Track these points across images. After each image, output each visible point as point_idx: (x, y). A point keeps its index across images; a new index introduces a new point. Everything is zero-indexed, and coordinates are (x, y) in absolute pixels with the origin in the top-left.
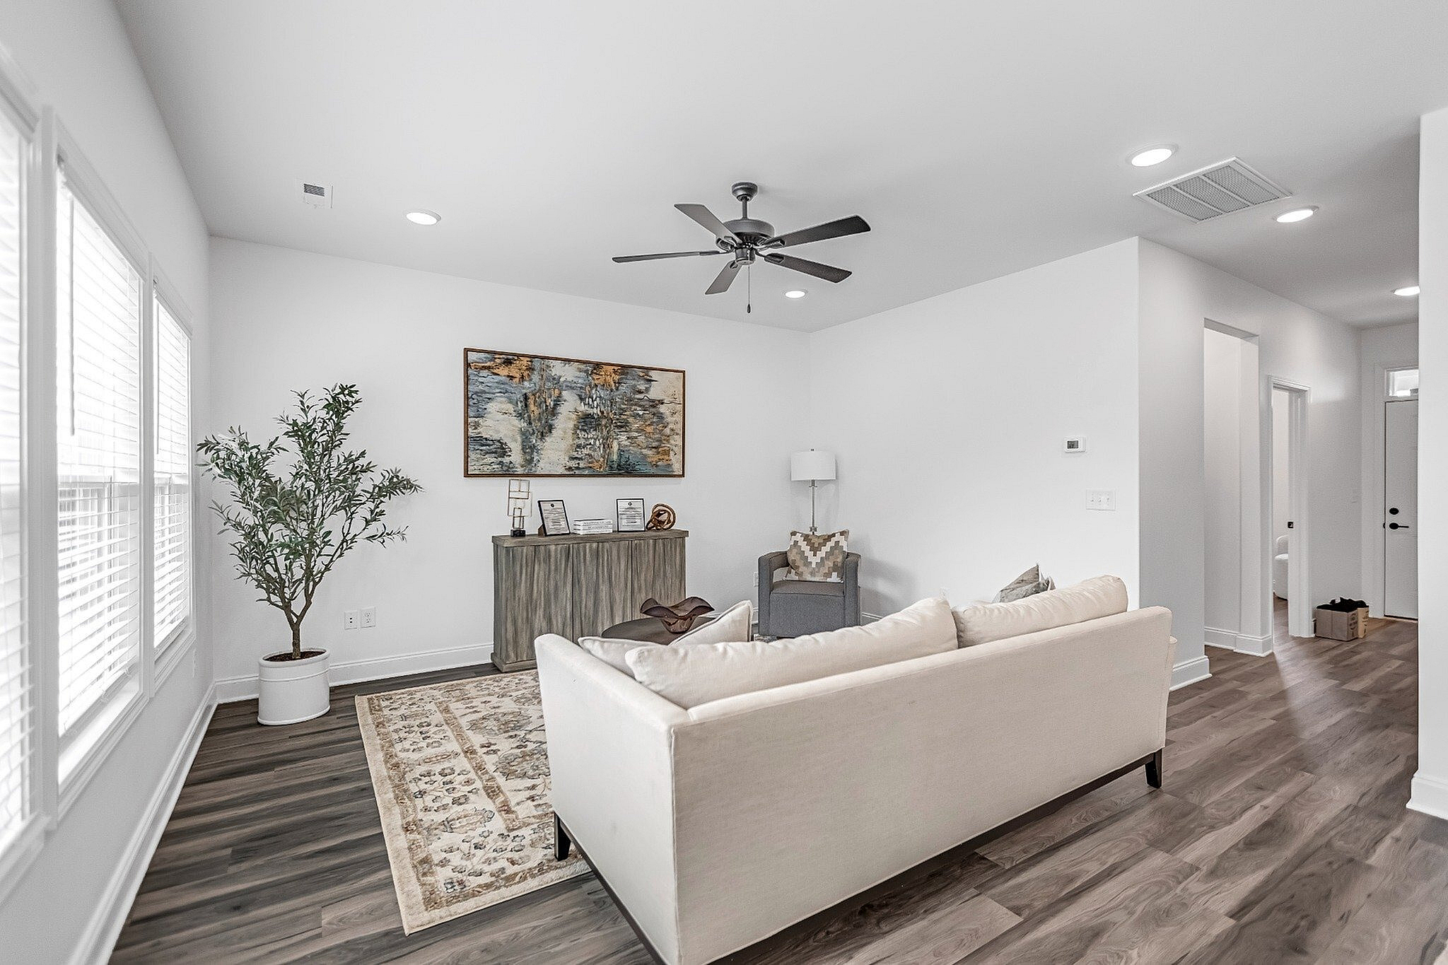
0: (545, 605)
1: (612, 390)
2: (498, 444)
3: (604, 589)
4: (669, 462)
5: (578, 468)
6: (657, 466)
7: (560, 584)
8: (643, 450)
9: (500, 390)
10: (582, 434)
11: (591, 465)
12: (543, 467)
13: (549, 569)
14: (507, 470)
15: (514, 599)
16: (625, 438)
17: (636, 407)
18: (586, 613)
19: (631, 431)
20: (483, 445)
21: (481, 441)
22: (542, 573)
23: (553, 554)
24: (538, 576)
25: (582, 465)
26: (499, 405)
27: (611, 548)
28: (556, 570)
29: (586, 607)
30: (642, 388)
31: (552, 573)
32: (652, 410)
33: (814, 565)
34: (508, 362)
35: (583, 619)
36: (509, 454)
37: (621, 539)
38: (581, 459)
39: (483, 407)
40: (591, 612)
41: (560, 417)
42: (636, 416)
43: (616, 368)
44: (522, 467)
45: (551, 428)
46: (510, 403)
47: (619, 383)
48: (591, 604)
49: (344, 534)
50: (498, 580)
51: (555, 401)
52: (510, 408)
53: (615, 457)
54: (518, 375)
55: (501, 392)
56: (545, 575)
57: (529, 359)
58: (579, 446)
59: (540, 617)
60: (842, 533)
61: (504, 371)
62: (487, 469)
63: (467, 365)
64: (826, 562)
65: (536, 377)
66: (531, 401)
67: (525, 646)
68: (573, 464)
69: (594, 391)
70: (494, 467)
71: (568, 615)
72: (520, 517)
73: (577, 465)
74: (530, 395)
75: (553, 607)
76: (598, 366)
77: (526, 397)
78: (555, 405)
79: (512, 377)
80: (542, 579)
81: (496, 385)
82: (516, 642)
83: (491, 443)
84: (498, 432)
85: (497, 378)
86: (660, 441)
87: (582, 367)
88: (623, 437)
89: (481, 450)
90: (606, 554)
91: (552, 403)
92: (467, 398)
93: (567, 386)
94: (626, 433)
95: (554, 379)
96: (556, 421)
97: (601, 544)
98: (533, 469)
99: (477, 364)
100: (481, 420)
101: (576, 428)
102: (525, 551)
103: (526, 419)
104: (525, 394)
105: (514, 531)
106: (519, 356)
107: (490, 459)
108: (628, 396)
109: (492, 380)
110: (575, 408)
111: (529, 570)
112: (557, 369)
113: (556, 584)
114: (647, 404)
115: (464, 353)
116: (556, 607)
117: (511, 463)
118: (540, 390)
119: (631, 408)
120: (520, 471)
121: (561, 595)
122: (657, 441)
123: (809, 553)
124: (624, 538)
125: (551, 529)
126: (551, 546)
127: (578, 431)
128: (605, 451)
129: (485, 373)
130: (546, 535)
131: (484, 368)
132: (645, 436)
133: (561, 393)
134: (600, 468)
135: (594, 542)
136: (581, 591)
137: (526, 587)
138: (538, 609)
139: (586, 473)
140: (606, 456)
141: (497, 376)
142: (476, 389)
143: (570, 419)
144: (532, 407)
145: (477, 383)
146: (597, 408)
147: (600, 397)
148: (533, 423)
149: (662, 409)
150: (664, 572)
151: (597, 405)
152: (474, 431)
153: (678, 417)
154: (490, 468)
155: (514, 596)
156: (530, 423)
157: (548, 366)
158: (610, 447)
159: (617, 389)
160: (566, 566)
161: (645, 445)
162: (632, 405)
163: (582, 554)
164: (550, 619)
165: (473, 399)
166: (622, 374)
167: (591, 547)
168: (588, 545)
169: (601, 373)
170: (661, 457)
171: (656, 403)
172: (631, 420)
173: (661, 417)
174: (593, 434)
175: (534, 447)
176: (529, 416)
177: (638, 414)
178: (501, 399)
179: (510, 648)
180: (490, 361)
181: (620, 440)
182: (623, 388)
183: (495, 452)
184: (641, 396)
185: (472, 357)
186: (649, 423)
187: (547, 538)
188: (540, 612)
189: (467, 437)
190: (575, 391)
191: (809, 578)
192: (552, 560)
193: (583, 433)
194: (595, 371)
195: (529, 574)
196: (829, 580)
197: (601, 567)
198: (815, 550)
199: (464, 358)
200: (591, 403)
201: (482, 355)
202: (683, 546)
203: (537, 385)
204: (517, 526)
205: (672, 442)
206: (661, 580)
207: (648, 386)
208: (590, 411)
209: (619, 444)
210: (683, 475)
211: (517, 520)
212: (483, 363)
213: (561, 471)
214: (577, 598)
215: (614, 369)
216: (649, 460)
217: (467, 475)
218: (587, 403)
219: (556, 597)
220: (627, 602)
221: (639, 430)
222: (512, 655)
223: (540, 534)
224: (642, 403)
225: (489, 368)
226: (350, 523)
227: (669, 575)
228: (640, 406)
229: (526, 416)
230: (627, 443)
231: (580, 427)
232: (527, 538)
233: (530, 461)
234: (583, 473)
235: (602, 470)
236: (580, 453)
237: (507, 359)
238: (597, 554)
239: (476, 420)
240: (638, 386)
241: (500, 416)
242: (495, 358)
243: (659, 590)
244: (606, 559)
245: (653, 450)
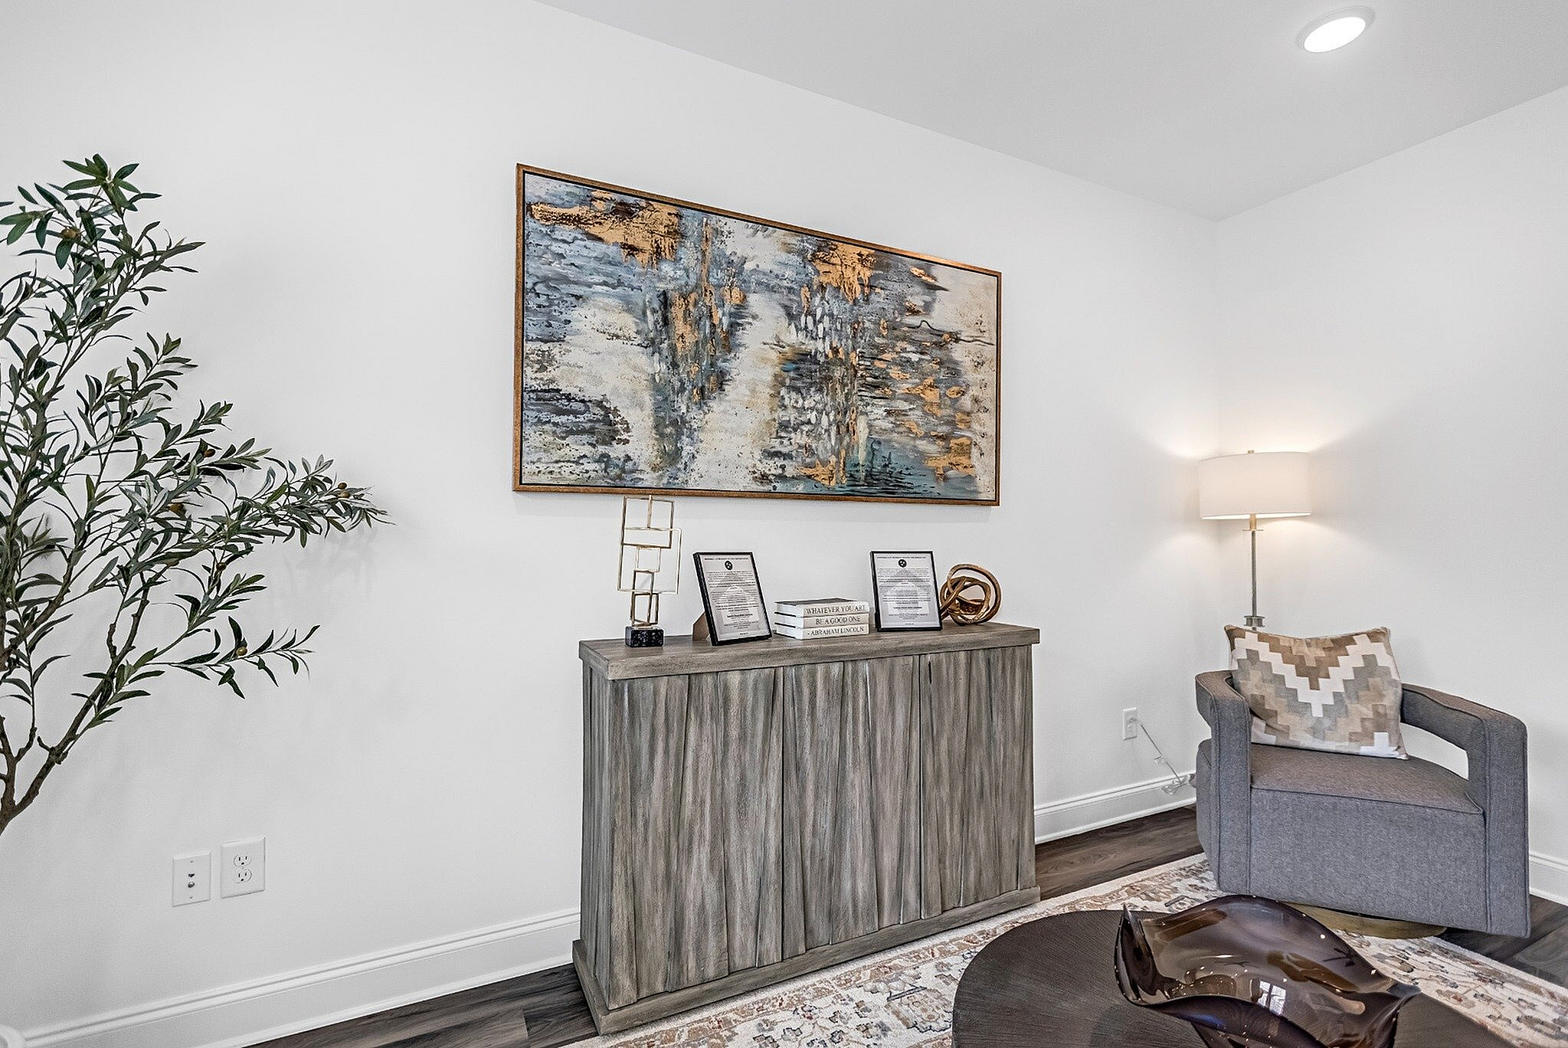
0: (714, 836)
1: (855, 302)
2: (597, 410)
3: (857, 782)
4: (969, 471)
5: (782, 478)
6: (946, 479)
7: (753, 776)
8: (918, 442)
9: (605, 279)
10: (790, 398)
11: (809, 472)
12: (703, 471)
13: (726, 735)
14: (619, 477)
15: (634, 824)
16: (881, 412)
17: (904, 344)
18: (813, 846)
19: (893, 397)
20: (560, 412)
21: (552, 400)
22: (706, 748)
23: (735, 696)
24: (697, 757)
25: (790, 472)
26: (601, 316)
27: (873, 675)
28: (743, 737)
29: (814, 833)
30: (917, 301)
31: (733, 747)
32: (937, 353)
33: (1317, 712)
34: (624, 211)
35: (808, 863)
36: (625, 436)
37: (897, 653)
38: (787, 456)
39: (564, 317)
40: (827, 844)
41: (742, 353)
42: (905, 364)
43: (865, 252)
44: (654, 469)
45: (722, 380)
46: (629, 311)
47: (871, 287)
48: (826, 824)
49: (113, 649)
50: (592, 776)
51: (731, 315)
52: (628, 323)
53: (861, 456)
54: (647, 246)
55: (605, 284)
56: (714, 754)
57: (673, 210)
58: (784, 426)
59: (699, 867)
60: (1374, 636)
61: (614, 233)
62: (568, 473)
63: (525, 208)
64: (1353, 706)
65: (688, 254)
66: (677, 312)
67: (661, 955)
68: (771, 467)
69: (817, 300)
70: (587, 467)
71: (772, 857)
72: (651, 594)
73: (780, 471)
74: (674, 296)
75: (734, 837)
76: (826, 243)
77: (665, 301)
78: (731, 325)
79: (632, 250)
80: (706, 764)
81: (593, 264)
82: (636, 944)
83: (580, 406)
84: (598, 380)
85: (599, 249)
86: (952, 423)
87: (794, 240)
88: (878, 411)
89: (556, 424)
90: (861, 690)
91: (725, 321)
92: (522, 291)
93: (759, 283)
94: (883, 402)
95: (730, 263)
96: (735, 363)
97: (850, 666)
98: (682, 476)
99: (547, 207)
100: (556, 349)
101: (779, 382)
102: (663, 691)
103: (665, 353)
104: (664, 293)
105: (635, 633)
106: (650, 198)
107: (578, 446)
108: (890, 316)
109: (585, 252)
110: (777, 337)
111: (672, 743)
112: (739, 242)
113: (743, 777)
114: (927, 339)
115: (518, 178)
116: (741, 836)
117: (628, 458)
118: (697, 286)
119: (895, 346)
120: (649, 479)
121: (754, 806)
122: (947, 423)
123: (1301, 684)
124: (906, 649)
125: (728, 627)
126: (730, 675)
127: (783, 391)
128: (840, 440)
129: (566, 231)
130: (716, 642)
131: (565, 219)
132: (924, 412)
133: (745, 297)
134: (830, 479)
135: (833, 660)
136: (803, 789)
137: (665, 789)
138: (695, 847)
139: (800, 488)
140: (843, 453)
141: (598, 244)
142: (546, 271)
143: (764, 360)
144: (680, 327)
145: (548, 256)
146: (824, 338)
147: (831, 315)
148: (682, 365)
149: (958, 352)
150: (989, 730)
151: (825, 333)
152: (538, 375)
153: (987, 374)
154: (578, 469)
155: (634, 815)
156: (675, 365)
157: (717, 232)
158: (850, 430)
159: (867, 300)
160: (768, 726)
161: (921, 432)
162: (897, 338)
163: (806, 691)
164: (727, 871)
165: (538, 295)
166: (878, 266)
167: (827, 674)
168: (820, 668)
169: (833, 260)
170: (953, 460)
171: (943, 340)
172: (894, 372)
173: (954, 371)
174: (813, 399)
175: (684, 422)
176: (673, 349)
177: (908, 361)
178: (606, 300)
179: (621, 964)
180: (582, 203)
181: (872, 417)
182: (879, 298)
183: (591, 432)
184: (914, 321)
185: (537, 188)
186: (929, 380)
187: (722, 653)
188: (701, 855)
189: (521, 389)
190: (777, 296)
191: (1307, 741)
192: (734, 709)
193: (794, 395)
194: (821, 254)
195: (672, 752)
196: (1364, 750)
197: (850, 726)
198: (1313, 674)
199: (518, 189)
200: (811, 327)
201: (563, 188)
202: (1027, 666)
203: (691, 275)
204: (641, 615)
205: (976, 426)
206: (983, 752)
207: (928, 298)
208: (811, 346)
209: (870, 426)
210: (996, 502)
211: (642, 602)
212: (563, 206)
213: (746, 483)
214: (793, 810)
215: (860, 254)
216: (931, 464)
217: (521, 486)
218: (803, 326)
219: (742, 812)
220: (909, 810)
221: (908, 397)
222: (625, 982)
223: (697, 638)
224: (917, 336)
225: (577, 221)
226: (137, 617)
227: (999, 736)
228: (912, 342)
229: (665, 345)
230: (886, 424)
231: (788, 382)
232: (668, 652)
233: (672, 457)
234: (794, 490)
235: (833, 483)
236: (786, 442)
237: (622, 203)
238: (841, 694)
239: (545, 347)
240: (909, 298)
241: (602, 343)
242: (594, 199)
243: (978, 775)
244: (861, 702)
245: (939, 442)
